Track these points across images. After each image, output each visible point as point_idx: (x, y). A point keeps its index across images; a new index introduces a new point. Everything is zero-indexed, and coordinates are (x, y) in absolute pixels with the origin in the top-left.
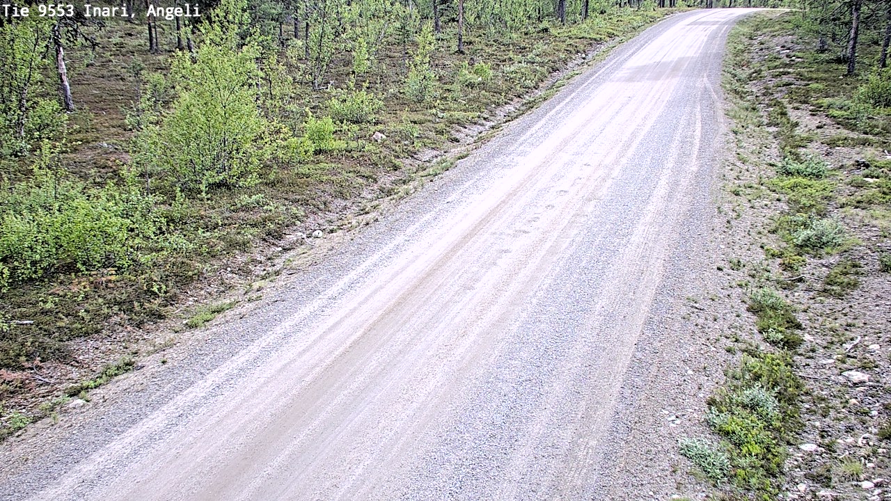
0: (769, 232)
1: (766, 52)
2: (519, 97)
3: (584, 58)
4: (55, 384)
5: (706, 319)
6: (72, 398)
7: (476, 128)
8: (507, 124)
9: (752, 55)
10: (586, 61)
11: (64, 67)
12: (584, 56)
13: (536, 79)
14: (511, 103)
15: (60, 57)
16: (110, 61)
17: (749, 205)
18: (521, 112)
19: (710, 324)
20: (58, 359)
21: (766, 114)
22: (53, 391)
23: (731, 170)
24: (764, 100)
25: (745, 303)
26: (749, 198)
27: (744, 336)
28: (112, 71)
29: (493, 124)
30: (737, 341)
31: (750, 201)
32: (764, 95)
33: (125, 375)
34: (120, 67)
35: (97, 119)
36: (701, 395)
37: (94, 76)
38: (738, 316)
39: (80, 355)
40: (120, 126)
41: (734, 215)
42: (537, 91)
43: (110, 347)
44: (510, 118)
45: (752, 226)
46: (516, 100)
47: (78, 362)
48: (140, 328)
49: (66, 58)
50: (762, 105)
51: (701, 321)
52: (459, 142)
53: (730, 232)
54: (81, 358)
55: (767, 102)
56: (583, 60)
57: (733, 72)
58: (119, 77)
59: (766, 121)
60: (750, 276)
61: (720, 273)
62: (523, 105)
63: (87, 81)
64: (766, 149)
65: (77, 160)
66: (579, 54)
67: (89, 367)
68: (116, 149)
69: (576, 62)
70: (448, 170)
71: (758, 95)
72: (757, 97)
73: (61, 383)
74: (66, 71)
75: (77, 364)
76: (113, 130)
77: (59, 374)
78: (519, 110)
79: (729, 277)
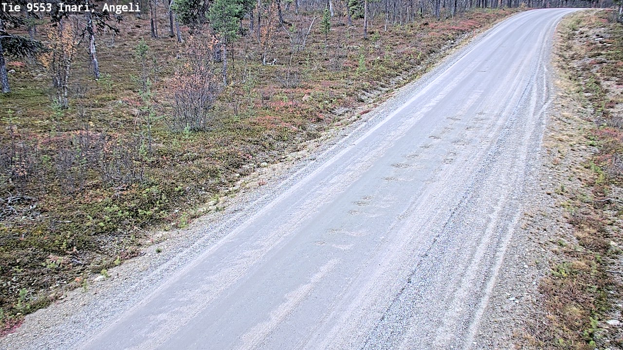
0: (585, 167)
1: (585, 39)
2: (406, 70)
3: (452, 44)
4: (85, 265)
5: (538, 229)
6: (97, 275)
7: (376, 92)
8: (397, 89)
9: (574, 41)
10: (454, 45)
11: (94, 49)
12: (452, 42)
13: (418, 58)
14: (401, 75)
15: (92, 42)
16: (126, 45)
17: (570, 148)
18: (407, 81)
19: (541, 232)
20: (87, 248)
21: (584, 83)
22: (84, 270)
23: (558, 123)
24: (582, 74)
25: (567, 218)
26: (571, 143)
27: (565, 242)
28: (126, 51)
29: (387, 89)
30: (561, 245)
31: (571, 146)
32: (583, 70)
33: (132, 260)
34: (131, 49)
35: (115, 84)
36: (534, 283)
37: (114, 55)
38: (561, 227)
39: (102, 246)
40: (131, 89)
41: (559, 155)
42: (419, 66)
43: (122, 240)
44: (399, 85)
45: (572, 164)
46: (404, 72)
47: (100, 250)
48: (142, 228)
49: (95, 43)
50: (581, 78)
51: (534, 230)
52: (363, 102)
53: (556, 168)
54: (103, 247)
55: (584, 75)
56: (452, 45)
57: (560, 53)
58: (131, 56)
59: (584, 88)
60: (571, 199)
61: (549, 197)
62: (408, 76)
63: (109, 58)
64: (583, 108)
65: (102, 112)
66: (449, 41)
67: (108, 254)
68: (128, 105)
69: (447, 46)
70: (355, 121)
71: (579, 70)
72: (577, 71)
73: (90, 264)
74: (95, 51)
75: (100, 251)
76: (125, 92)
77: (88, 258)
78: (406, 80)
79: (555, 199)
